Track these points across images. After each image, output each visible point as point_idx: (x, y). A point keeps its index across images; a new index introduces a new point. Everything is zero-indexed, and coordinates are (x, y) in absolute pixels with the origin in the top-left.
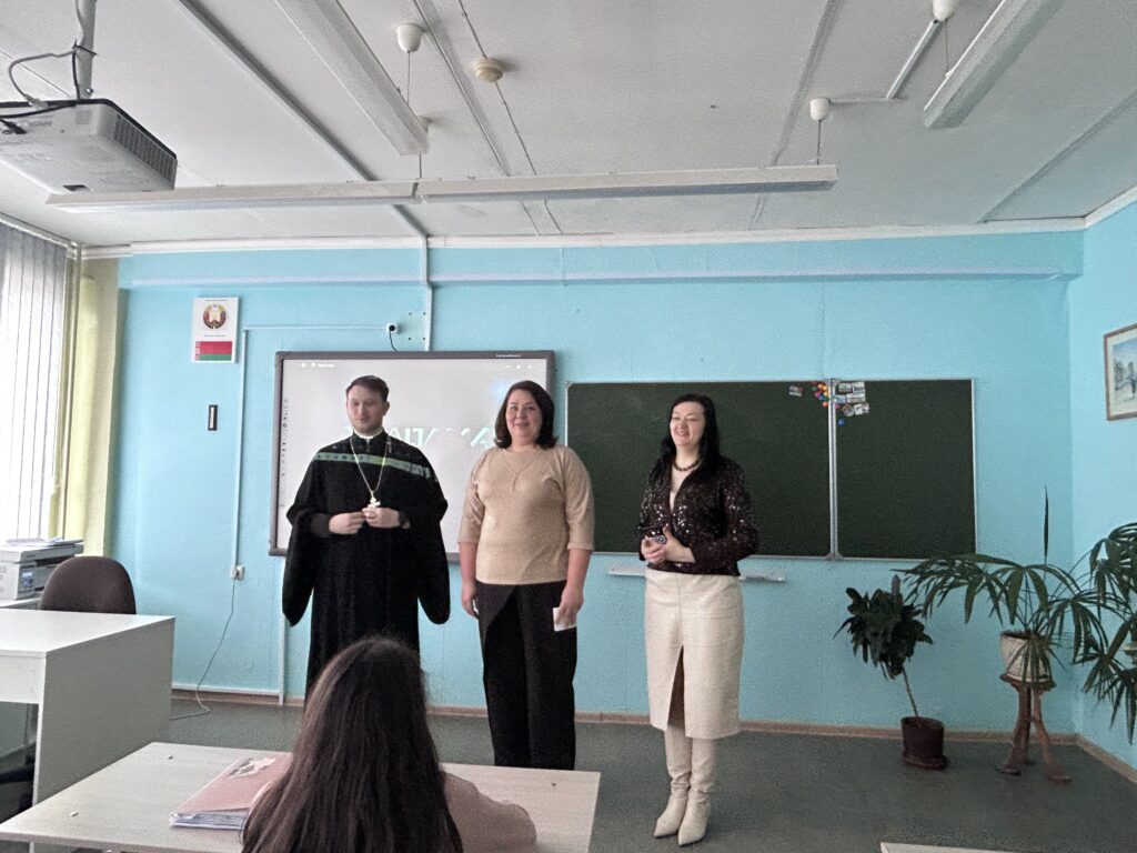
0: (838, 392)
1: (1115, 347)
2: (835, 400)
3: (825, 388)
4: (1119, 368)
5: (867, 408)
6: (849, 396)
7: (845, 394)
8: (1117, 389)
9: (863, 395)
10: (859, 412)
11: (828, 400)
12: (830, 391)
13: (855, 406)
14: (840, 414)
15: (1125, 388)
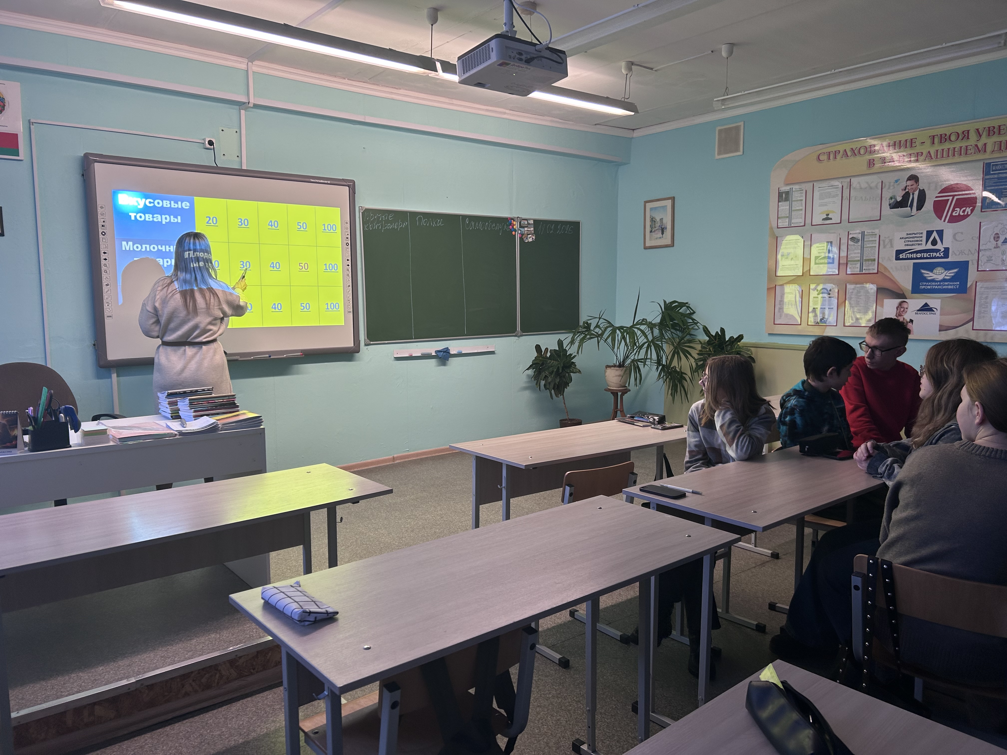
0: (521, 227)
1: (651, 209)
2: (519, 232)
3: (514, 223)
4: (653, 220)
5: (534, 238)
6: (526, 229)
7: (524, 227)
8: (651, 232)
9: (532, 229)
10: (530, 240)
11: (515, 231)
12: (516, 226)
13: (529, 236)
14: (521, 239)
15: (656, 232)
